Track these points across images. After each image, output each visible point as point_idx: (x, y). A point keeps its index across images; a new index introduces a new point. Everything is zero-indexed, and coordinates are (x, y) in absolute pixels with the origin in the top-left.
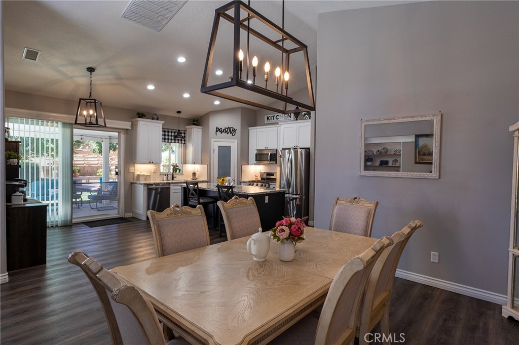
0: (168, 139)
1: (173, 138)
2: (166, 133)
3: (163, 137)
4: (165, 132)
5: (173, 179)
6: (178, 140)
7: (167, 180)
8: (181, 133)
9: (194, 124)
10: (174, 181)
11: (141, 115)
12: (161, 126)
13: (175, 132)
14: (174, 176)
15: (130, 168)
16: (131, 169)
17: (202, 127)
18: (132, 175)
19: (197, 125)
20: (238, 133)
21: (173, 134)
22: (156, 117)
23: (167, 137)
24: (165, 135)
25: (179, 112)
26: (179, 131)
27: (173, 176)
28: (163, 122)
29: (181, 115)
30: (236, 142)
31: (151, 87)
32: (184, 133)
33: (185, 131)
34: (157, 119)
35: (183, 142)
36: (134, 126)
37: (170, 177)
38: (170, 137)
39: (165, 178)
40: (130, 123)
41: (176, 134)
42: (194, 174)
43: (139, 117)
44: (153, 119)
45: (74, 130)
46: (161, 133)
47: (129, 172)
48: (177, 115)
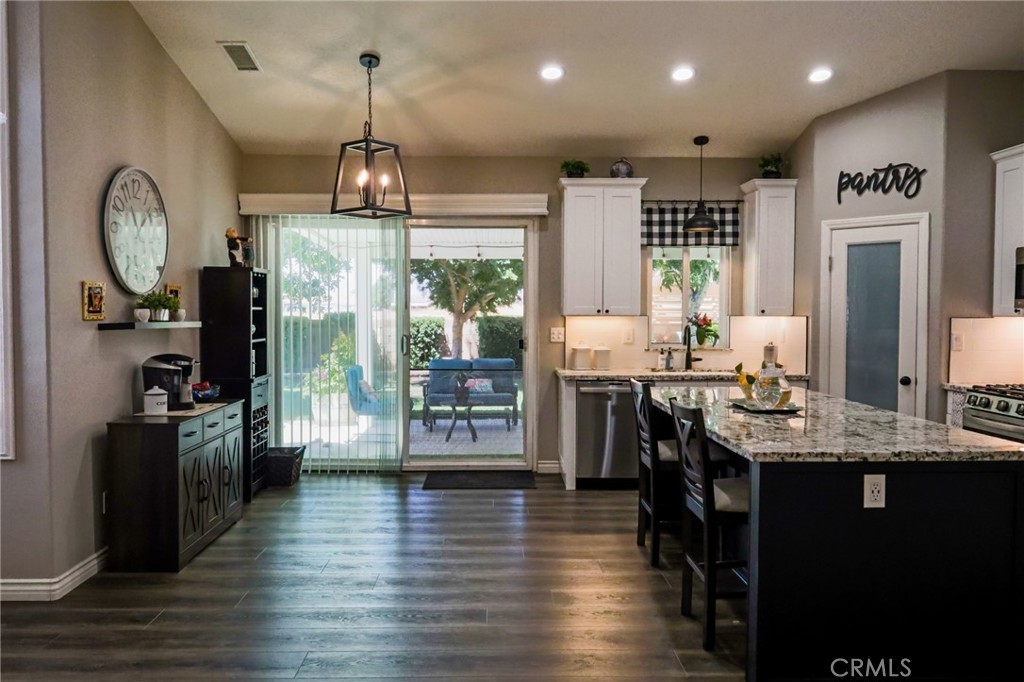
0: (662, 235)
1: (680, 229)
2: (656, 217)
3: (645, 229)
4: (649, 212)
5: (688, 366)
6: (698, 235)
7: (669, 368)
8: (711, 211)
9: (767, 175)
10: (690, 373)
11: (577, 170)
12: (636, 195)
13: (686, 211)
14: (694, 355)
15: (553, 330)
16: (557, 333)
17: (794, 182)
18: (558, 349)
19: (777, 175)
20: (934, 183)
21: (681, 217)
22: (623, 168)
23: (656, 229)
24: (649, 223)
25: (701, 141)
26: (701, 203)
27: (689, 355)
28: (643, 181)
29: (709, 151)
30: (924, 223)
31: (552, 72)
32: (735, 211)
33: (738, 202)
34: (630, 175)
35: (729, 240)
36: (556, 204)
37: (679, 359)
38: (668, 229)
39: (661, 362)
40: (544, 197)
41: (691, 216)
42: (770, 351)
43: (570, 175)
44: (614, 175)
45: (413, 232)
46: (638, 216)
47: (550, 340)
48: (695, 151)
